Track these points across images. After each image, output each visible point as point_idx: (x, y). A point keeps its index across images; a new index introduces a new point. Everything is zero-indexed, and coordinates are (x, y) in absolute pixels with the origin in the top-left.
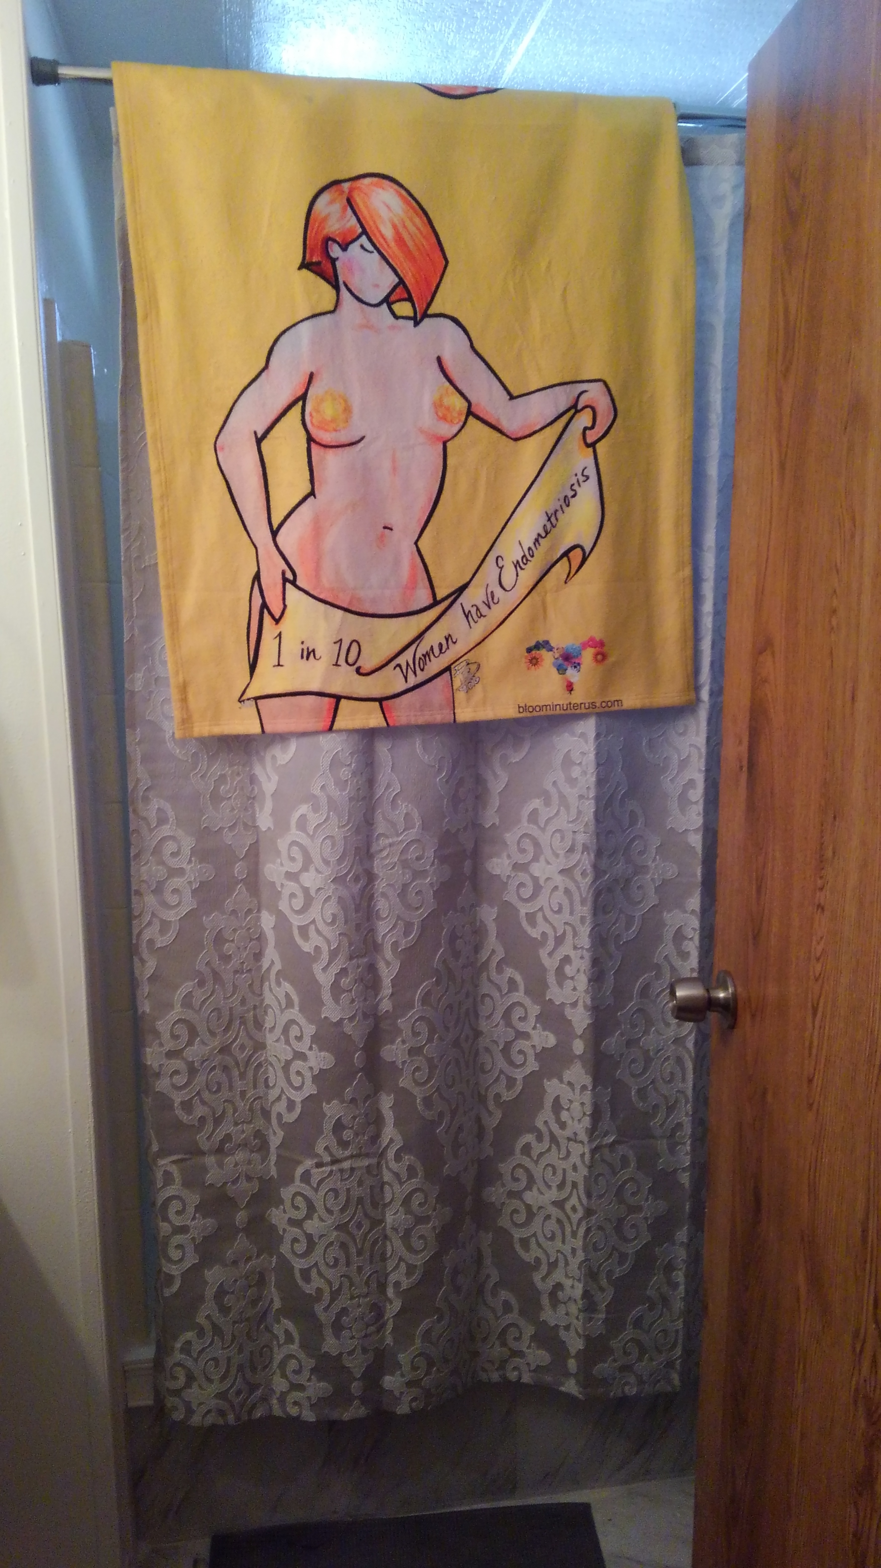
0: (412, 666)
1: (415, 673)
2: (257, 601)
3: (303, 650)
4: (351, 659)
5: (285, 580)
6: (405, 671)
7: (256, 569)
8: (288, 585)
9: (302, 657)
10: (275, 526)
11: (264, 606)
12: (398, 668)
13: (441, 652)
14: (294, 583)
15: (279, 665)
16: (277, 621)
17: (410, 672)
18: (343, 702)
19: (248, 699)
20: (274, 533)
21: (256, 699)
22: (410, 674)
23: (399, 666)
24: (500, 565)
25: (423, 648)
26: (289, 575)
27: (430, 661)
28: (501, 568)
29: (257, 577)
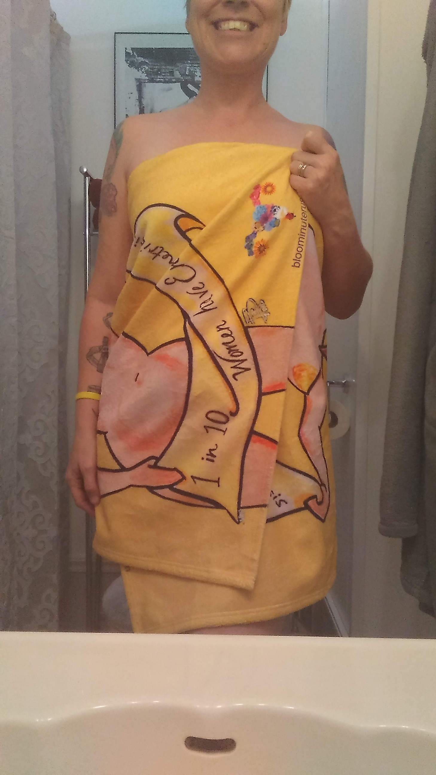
0: (237, 363)
1: (243, 361)
2: (166, 492)
3: (207, 459)
4: (223, 419)
5: (155, 466)
6: (240, 370)
7: (145, 489)
8: (160, 464)
9: (213, 461)
10: (117, 467)
11: (171, 487)
12: (237, 377)
13: (230, 335)
14: (158, 459)
15: (218, 481)
16: (184, 478)
17: (243, 365)
18: (256, 429)
19: (238, 515)
20: (123, 469)
21: (239, 508)
22: (244, 365)
23: (234, 376)
24: (173, 280)
25: (222, 351)
26: (152, 462)
27: (235, 346)
28: (176, 280)
29: (151, 489)
